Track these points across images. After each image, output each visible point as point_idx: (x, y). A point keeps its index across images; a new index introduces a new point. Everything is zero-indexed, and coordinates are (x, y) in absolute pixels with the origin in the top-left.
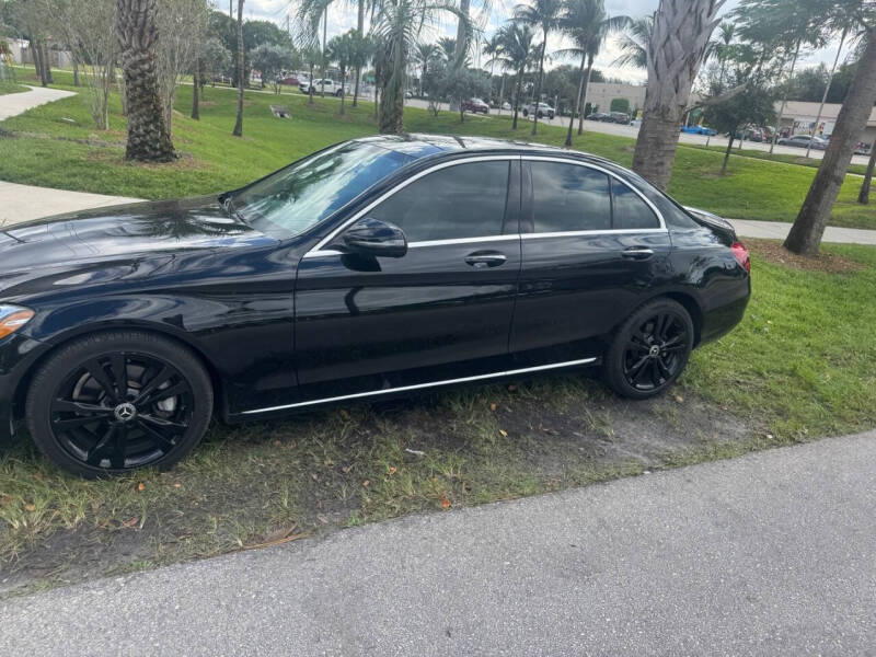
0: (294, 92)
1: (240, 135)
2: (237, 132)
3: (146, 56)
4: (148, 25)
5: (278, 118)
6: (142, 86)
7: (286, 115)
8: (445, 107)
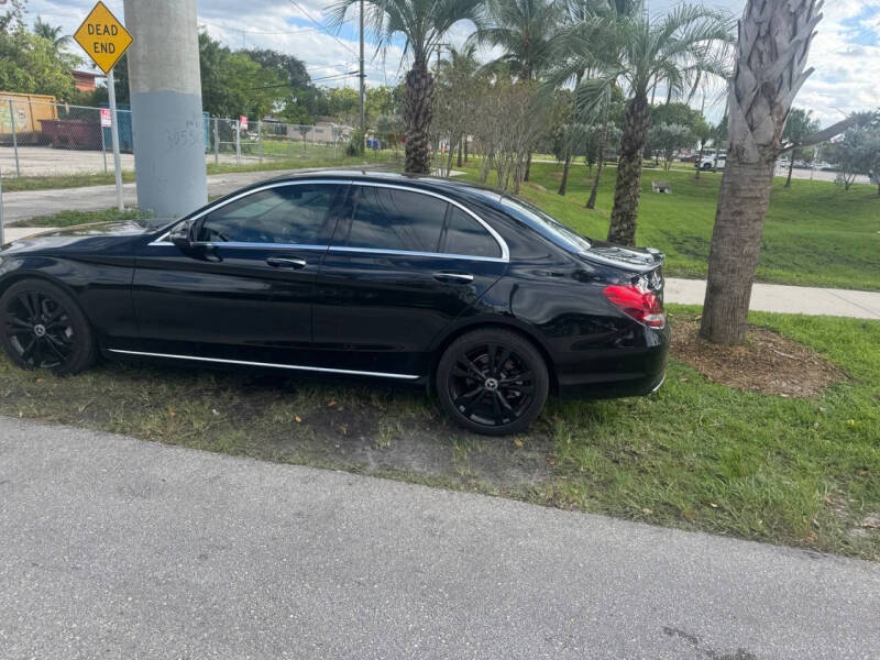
0: (689, 169)
1: (592, 208)
2: (590, 205)
3: (418, 135)
4: (423, 110)
5: (656, 194)
6: (414, 159)
7: (666, 191)
8: (862, 179)
